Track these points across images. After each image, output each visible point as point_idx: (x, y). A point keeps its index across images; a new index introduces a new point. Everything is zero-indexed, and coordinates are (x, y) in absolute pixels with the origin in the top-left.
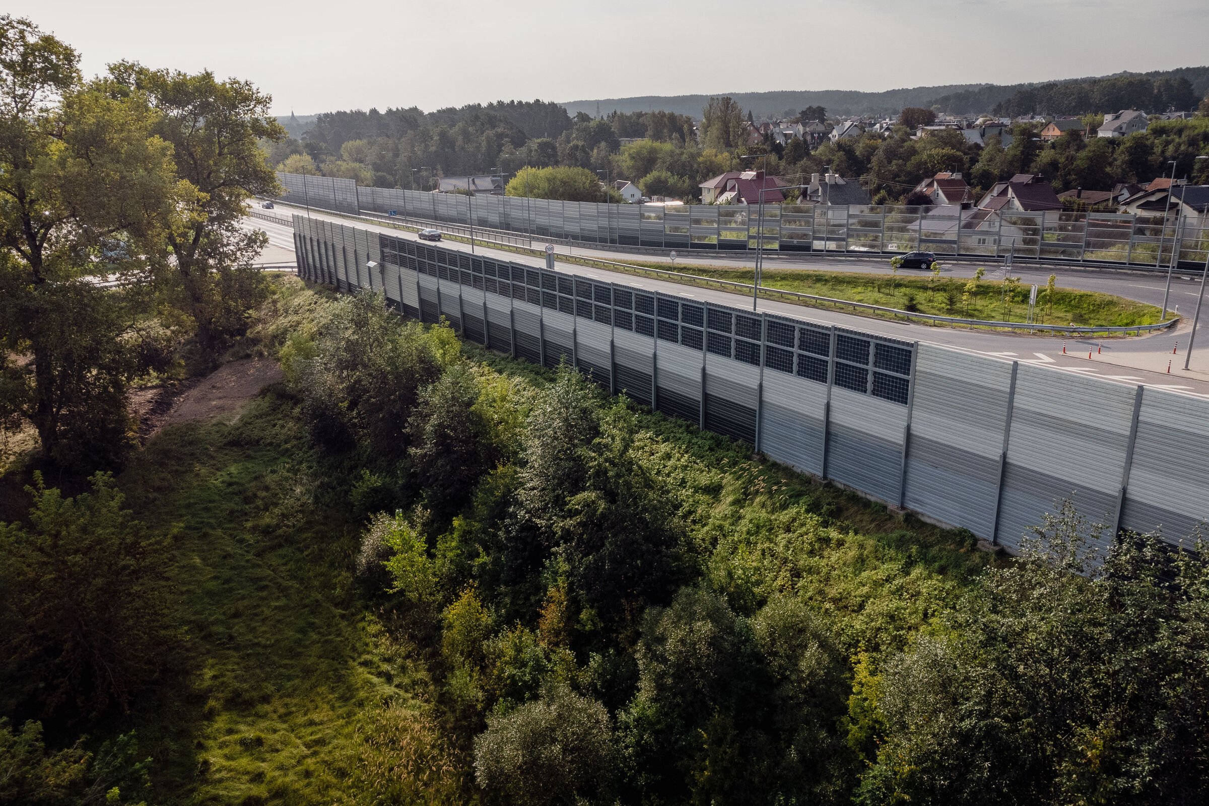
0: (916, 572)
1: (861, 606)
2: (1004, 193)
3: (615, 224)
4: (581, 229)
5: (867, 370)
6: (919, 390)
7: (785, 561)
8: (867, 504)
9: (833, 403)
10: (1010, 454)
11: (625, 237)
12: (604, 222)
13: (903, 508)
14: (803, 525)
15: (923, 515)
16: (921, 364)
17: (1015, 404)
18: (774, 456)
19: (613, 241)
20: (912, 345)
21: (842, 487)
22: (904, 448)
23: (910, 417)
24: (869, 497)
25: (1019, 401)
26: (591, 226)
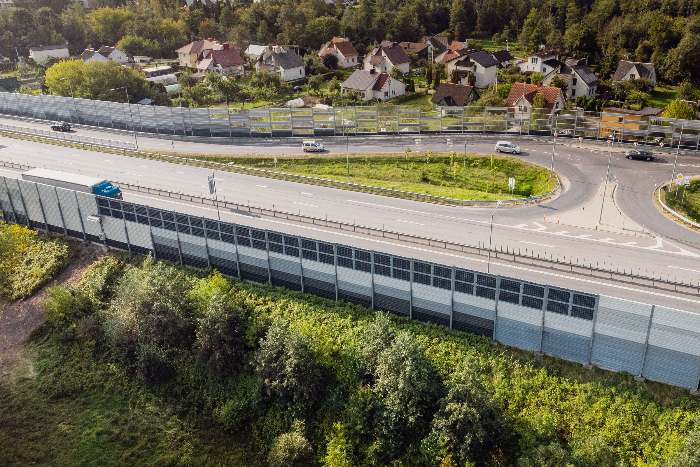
0: (618, 400)
1: (603, 424)
2: (378, 53)
3: (188, 121)
4: (158, 125)
5: (568, 305)
6: (599, 315)
7: (552, 407)
8: (570, 364)
9: (545, 318)
10: (649, 341)
11: (197, 130)
12: (180, 120)
13: (590, 364)
14: (549, 384)
15: (601, 366)
16: (601, 304)
17: (653, 322)
18: (506, 343)
19: (189, 133)
20: (596, 296)
21: (552, 356)
22: (592, 339)
23: (594, 326)
24: (568, 360)
25: (654, 320)
26: (169, 123)
